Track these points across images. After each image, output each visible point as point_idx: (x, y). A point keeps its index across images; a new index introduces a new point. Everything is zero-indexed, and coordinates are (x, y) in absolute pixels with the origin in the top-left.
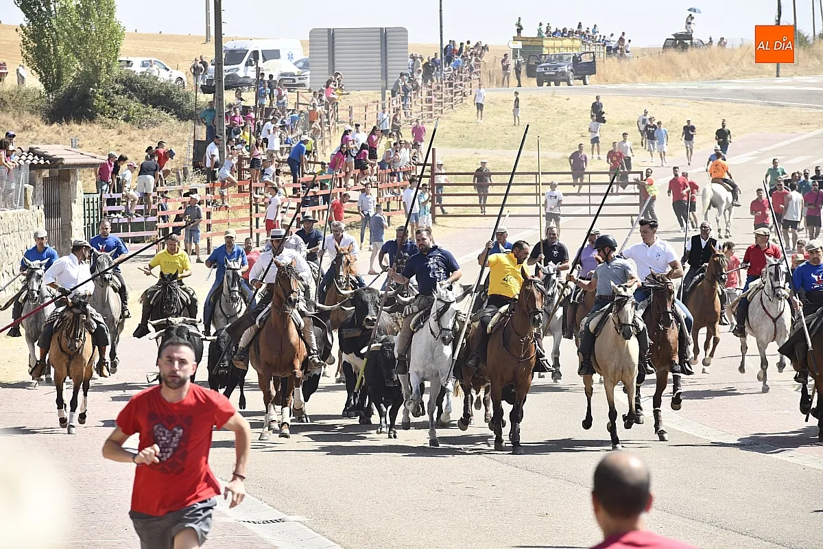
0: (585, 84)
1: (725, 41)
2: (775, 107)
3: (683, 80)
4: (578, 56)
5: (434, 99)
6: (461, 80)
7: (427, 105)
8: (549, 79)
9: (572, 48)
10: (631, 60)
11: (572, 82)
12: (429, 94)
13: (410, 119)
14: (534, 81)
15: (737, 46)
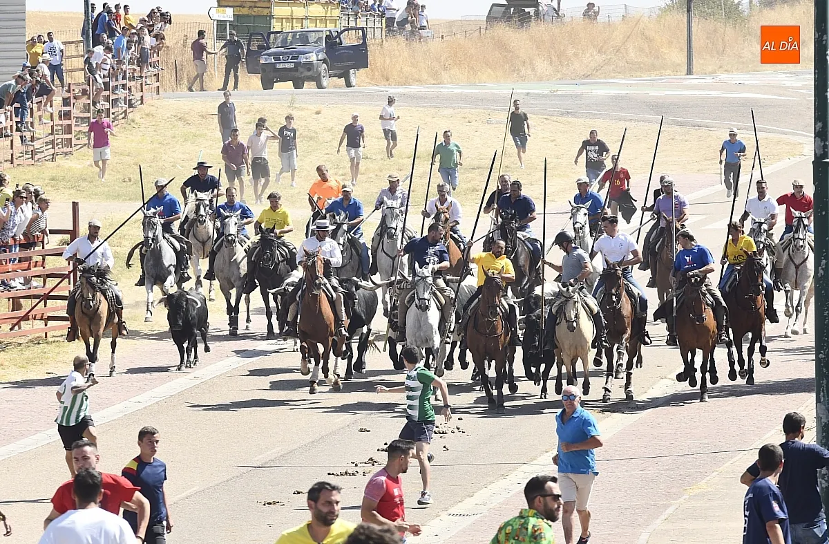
0: (349, 84)
1: (596, 8)
2: (684, 129)
3: (522, 78)
4: (335, 34)
5: (75, 112)
6: (124, 78)
7: (61, 123)
8: (284, 76)
9: (324, 20)
10: (429, 41)
11: (325, 82)
12: (66, 102)
13: (30, 148)
14: (256, 80)
15: (617, 19)
